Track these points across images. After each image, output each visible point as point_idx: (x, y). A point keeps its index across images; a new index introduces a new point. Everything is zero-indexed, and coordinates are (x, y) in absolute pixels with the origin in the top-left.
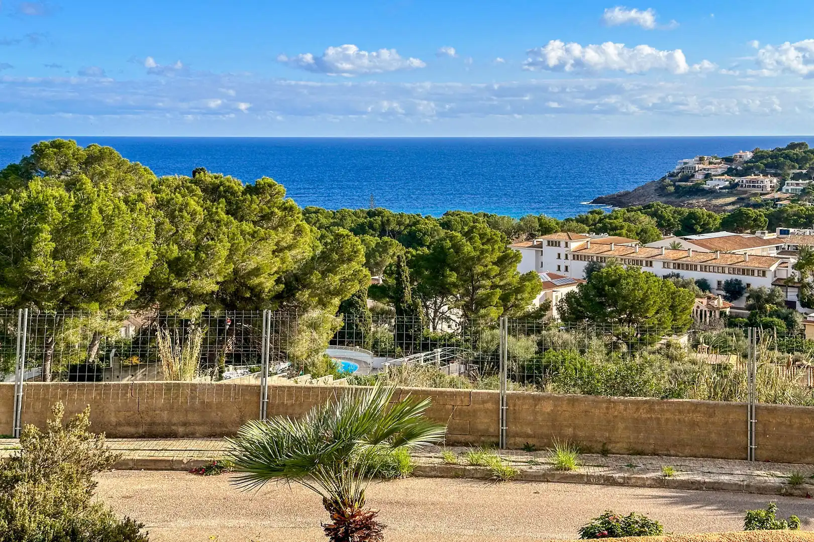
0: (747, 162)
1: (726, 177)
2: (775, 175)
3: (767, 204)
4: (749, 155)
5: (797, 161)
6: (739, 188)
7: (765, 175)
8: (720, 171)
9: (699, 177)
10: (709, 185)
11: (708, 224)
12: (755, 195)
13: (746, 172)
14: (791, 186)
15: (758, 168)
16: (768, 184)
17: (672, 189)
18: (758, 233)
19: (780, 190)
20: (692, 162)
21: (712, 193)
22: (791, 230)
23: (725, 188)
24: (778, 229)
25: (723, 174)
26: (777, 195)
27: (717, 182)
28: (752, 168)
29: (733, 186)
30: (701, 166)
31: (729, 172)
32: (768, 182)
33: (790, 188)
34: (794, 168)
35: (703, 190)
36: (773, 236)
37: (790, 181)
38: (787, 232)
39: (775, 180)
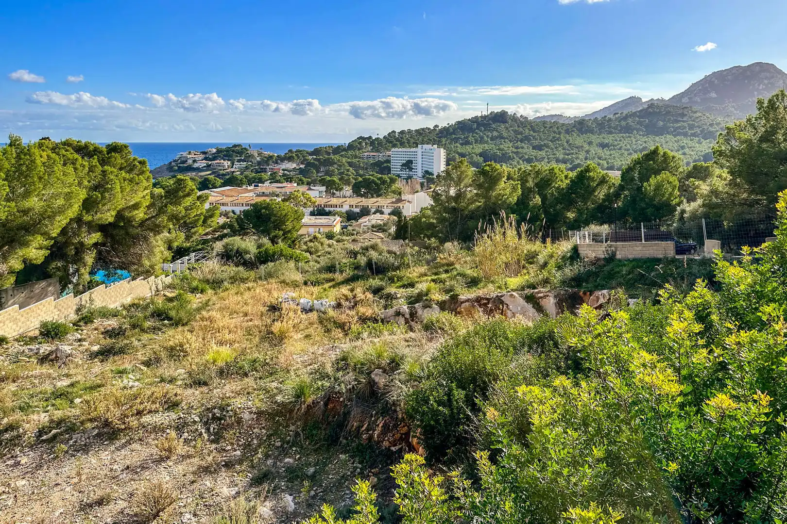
0: (213, 154)
1: (204, 161)
2: (228, 160)
3: (229, 174)
4: (214, 150)
5: (238, 153)
6: (211, 167)
7: (224, 160)
8: (200, 158)
9: (190, 162)
10: (196, 165)
11: (215, 183)
12: (221, 170)
13: (214, 159)
14: (237, 165)
15: (220, 157)
16: (226, 165)
17: (176, 168)
18: (244, 187)
19: (232, 167)
20: (185, 154)
21: (198, 170)
22: (260, 185)
23: (204, 167)
24: (253, 184)
25: (202, 160)
26: (232, 170)
27: (200, 164)
28: (217, 156)
29: (209, 166)
30: (191, 156)
31: (206, 159)
32: (227, 163)
33: (237, 166)
34: (237, 156)
35: (193, 168)
36: (252, 188)
37: (236, 163)
38: (258, 186)
39: (229, 163)
